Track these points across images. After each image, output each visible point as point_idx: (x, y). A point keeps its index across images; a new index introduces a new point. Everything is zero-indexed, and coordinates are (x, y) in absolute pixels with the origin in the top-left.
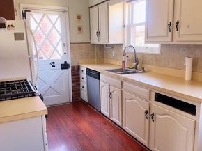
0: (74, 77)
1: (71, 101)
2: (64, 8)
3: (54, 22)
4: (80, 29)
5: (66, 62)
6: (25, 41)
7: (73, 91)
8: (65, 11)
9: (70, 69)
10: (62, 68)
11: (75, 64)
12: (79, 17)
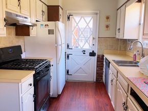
0: (99, 63)
1: (95, 81)
2: (96, 12)
3: (88, 22)
4: (107, 27)
5: (93, 51)
6: (55, 35)
7: (97, 73)
8: (97, 14)
9: (96, 57)
10: (90, 55)
11: (101, 54)
12: (108, 18)
